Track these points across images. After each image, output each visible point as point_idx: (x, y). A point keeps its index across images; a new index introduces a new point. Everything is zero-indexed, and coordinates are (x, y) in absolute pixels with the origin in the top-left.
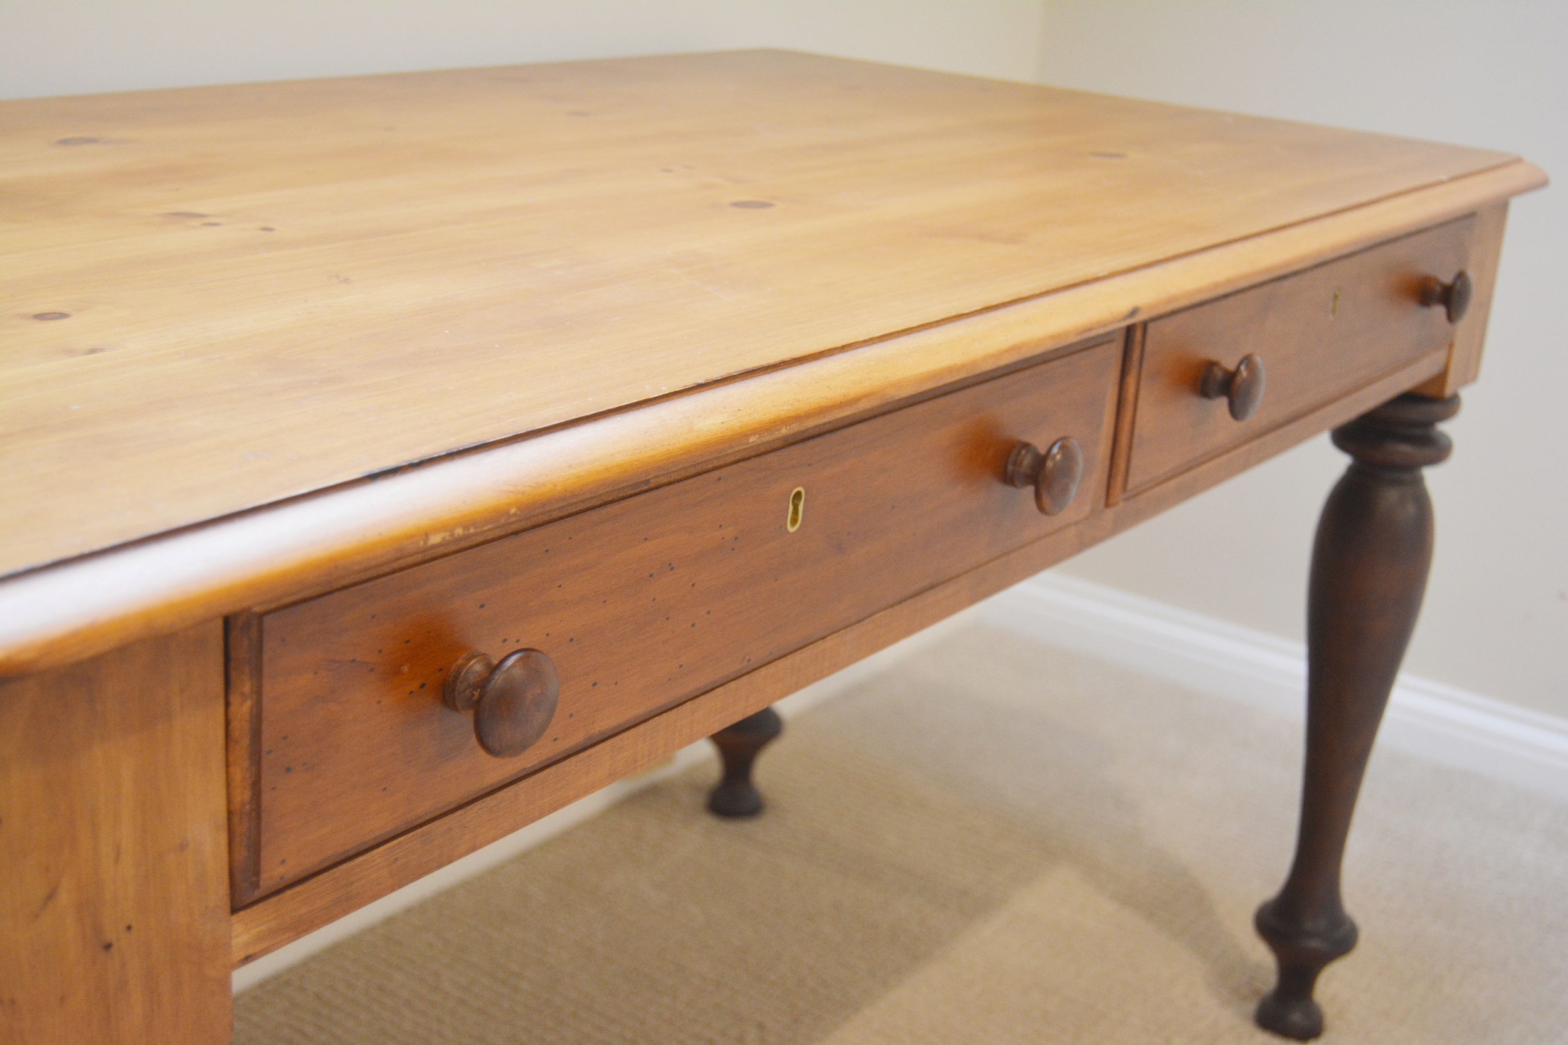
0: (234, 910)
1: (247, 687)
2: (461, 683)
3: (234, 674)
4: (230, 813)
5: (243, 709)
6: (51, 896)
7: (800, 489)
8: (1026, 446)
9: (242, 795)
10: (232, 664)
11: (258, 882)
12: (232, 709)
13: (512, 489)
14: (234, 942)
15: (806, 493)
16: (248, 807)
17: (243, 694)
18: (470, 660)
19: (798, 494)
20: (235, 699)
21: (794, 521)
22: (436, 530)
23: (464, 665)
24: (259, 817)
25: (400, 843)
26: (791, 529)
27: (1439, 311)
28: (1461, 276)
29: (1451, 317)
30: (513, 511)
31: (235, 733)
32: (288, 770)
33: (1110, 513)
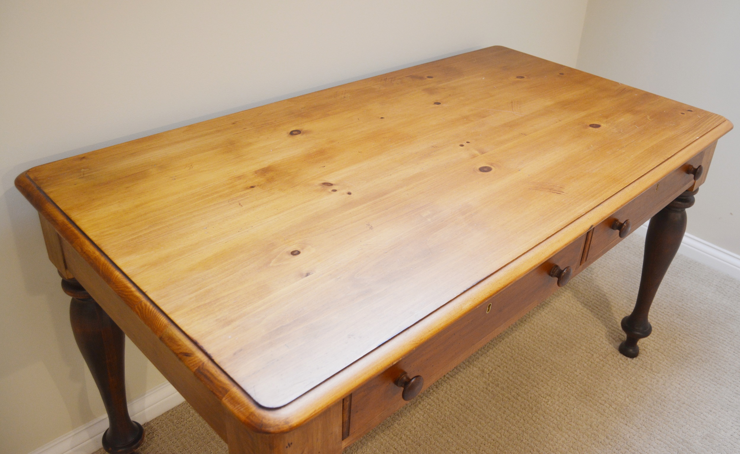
0: (343, 440)
2: (401, 380)
4: (343, 423)
7: (491, 303)
8: (557, 266)
11: (349, 433)
13: (414, 343)
14: (343, 446)
15: (492, 305)
16: (347, 421)
19: (490, 305)
20: (345, 402)
21: (489, 310)
24: (350, 422)
26: (487, 313)
27: (692, 176)
28: (700, 166)
29: (695, 178)
30: (414, 349)
31: (345, 408)
32: (357, 412)
33: (581, 266)
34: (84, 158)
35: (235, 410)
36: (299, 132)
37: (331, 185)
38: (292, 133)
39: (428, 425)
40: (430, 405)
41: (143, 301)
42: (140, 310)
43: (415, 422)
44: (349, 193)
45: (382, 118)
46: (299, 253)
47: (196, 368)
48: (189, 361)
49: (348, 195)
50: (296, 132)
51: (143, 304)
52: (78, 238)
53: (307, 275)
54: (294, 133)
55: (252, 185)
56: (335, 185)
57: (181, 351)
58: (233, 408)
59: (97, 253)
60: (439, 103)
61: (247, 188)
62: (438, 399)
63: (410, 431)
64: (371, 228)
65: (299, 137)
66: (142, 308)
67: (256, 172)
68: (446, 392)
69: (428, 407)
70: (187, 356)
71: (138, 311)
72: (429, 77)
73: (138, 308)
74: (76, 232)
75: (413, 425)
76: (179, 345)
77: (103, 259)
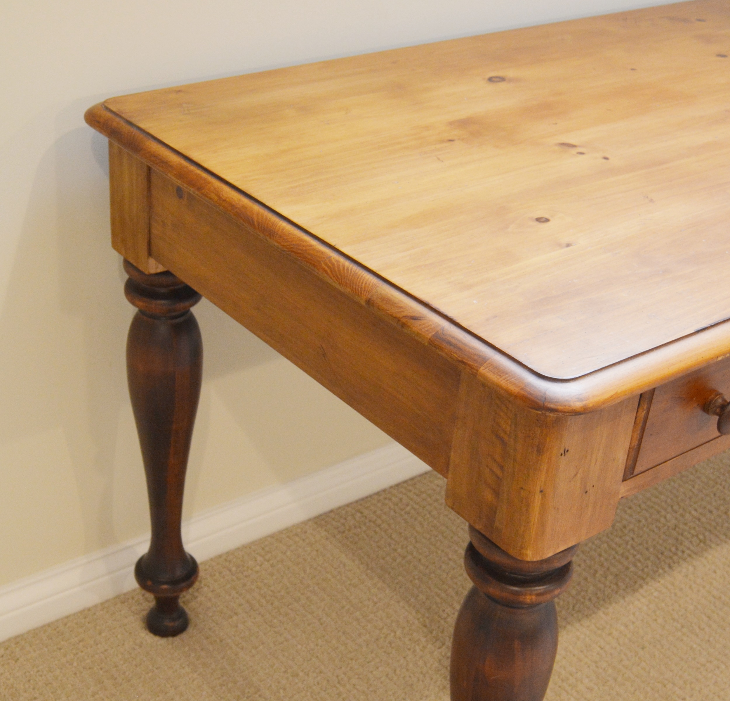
0: (623, 481)
1: (645, 407)
2: (713, 404)
3: (642, 402)
4: (630, 448)
5: (642, 414)
6: (575, 475)
9: (635, 443)
10: (642, 398)
11: (633, 472)
12: (639, 413)
14: (620, 491)
16: (636, 447)
17: (643, 409)
18: (716, 396)
20: (640, 410)
22: (720, 355)
23: (714, 398)
24: (639, 451)
25: (677, 459)
31: (638, 422)
32: (651, 435)
34: (180, 91)
35: (501, 381)
36: (502, 79)
37: (574, 146)
38: (491, 80)
39: (656, 620)
40: (660, 592)
41: (333, 257)
42: (329, 267)
43: (634, 614)
44: (606, 158)
45: (632, 69)
46: (547, 220)
47: (433, 333)
48: (420, 325)
49: (604, 161)
50: (498, 79)
51: (333, 261)
52: (209, 183)
53: (568, 245)
54: (494, 79)
55: (451, 138)
56: (580, 146)
57: (404, 314)
58: (499, 379)
59: (246, 201)
60: (724, 56)
61: (443, 141)
62: (673, 584)
63: (626, 626)
64: (652, 201)
65: (502, 85)
66: (333, 264)
67: (451, 123)
68: (686, 576)
69: (656, 594)
70: (415, 319)
71: (326, 268)
72: (699, 20)
73: (326, 264)
74: (204, 175)
75: (631, 617)
76: (401, 307)
77: (256, 207)
